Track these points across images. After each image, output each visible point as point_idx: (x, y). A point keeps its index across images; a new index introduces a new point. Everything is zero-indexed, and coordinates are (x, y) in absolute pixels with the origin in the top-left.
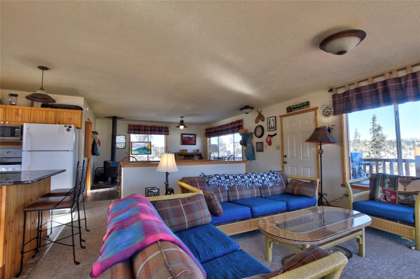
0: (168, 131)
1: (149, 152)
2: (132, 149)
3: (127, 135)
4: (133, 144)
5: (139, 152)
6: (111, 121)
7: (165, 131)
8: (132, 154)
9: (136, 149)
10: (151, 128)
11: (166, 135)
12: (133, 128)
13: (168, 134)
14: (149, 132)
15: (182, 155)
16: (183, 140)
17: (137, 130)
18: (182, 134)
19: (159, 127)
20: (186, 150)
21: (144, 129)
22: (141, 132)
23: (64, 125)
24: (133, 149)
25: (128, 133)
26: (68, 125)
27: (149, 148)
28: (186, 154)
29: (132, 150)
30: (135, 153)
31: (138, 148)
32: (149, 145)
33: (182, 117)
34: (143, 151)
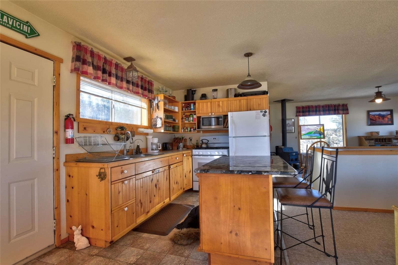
0: (347, 110)
1: (322, 136)
2: (302, 133)
3: (296, 118)
4: (302, 128)
5: (310, 136)
6: (280, 105)
7: (343, 110)
8: (301, 139)
9: (306, 133)
10: (324, 108)
11: (344, 115)
12: (301, 110)
13: (348, 113)
14: (322, 113)
15: (372, 139)
16: (371, 119)
17: (306, 112)
18: (368, 112)
19: (335, 106)
20: (378, 133)
21: (315, 109)
22: (311, 113)
23: (260, 111)
24: (303, 133)
25: (296, 116)
26: (264, 111)
27: (322, 131)
28: (379, 137)
29: (302, 135)
30: (305, 138)
31: (309, 132)
32: (322, 128)
33: (378, 87)
34: (314, 135)
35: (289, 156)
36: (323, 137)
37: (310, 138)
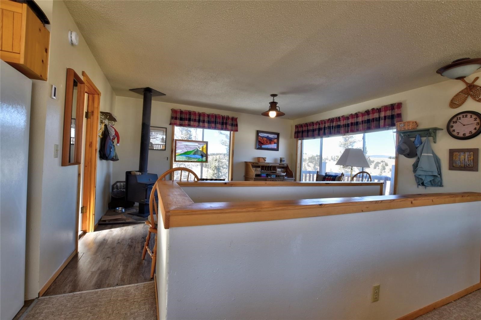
0: (237, 125)
1: (204, 159)
2: (177, 151)
3: (169, 127)
4: (179, 144)
5: (188, 157)
7: (232, 125)
8: (175, 161)
9: (183, 152)
10: (210, 118)
11: (232, 132)
12: (178, 116)
13: (237, 131)
14: (206, 125)
15: (259, 167)
16: (259, 141)
17: (185, 119)
18: (258, 132)
19: (223, 118)
20: (264, 159)
21: (197, 118)
22: (192, 123)
24: (179, 151)
25: (170, 124)
27: (205, 151)
28: (265, 165)
29: (177, 155)
30: (182, 160)
31: (187, 151)
32: (205, 146)
33: (274, 95)
34: (193, 156)
35: (146, 190)
36: (205, 160)
37: (188, 160)
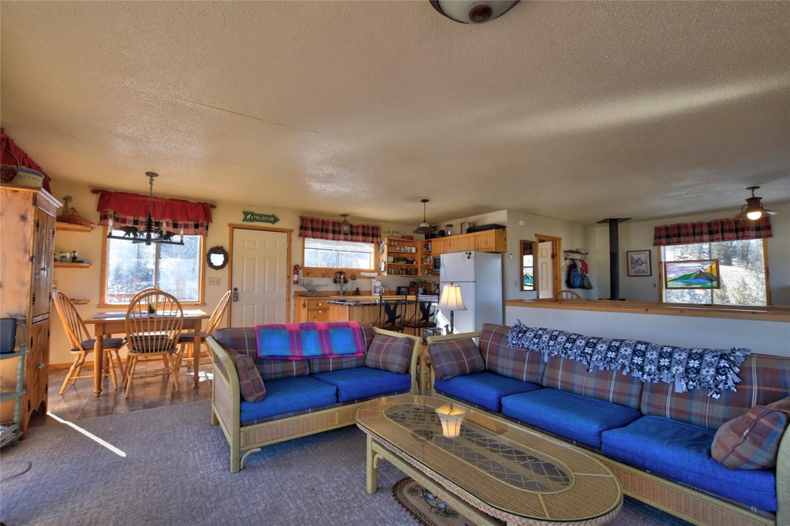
0: (769, 228)
1: (715, 283)
2: (668, 276)
3: (654, 249)
4: (670, 267)
5: (686, 282)
7: (759, 229)
8: (667, 288)
9: (677, 277)
12: (663, 233)
13: (770, 236)
17: (673, 236)
21: (691, 231)
22: (682, 239)
23: (465, 253)
24: (671, 276)
25: (655, 245)
26: (469, 252)
27: (715, 274)
29: (668, 280)
30: (676, 286)
31: (683, 274)
32: (714, 266)
33: (753, 188)
34: (695, 281)
36: (716, 285)
37: (687, 287)
